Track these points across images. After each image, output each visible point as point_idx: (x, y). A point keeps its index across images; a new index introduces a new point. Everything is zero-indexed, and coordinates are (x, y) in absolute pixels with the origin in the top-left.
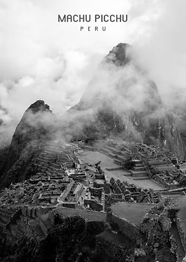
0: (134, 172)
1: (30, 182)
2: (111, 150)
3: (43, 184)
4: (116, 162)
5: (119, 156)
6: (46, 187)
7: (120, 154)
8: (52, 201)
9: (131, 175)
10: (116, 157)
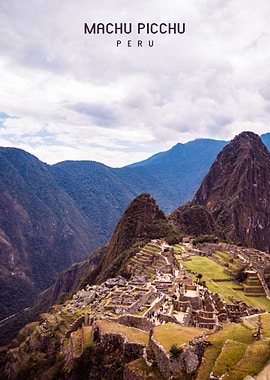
0: (246, 286)
1: (106, 285)
2: (222, 256)
3: (117, 290)
4: (225, 272)
5: (230, 264)
6: (118, 294)
7: (232, 261)
8: (117, 311)
9: (242, 290)
10: (227, 266)
